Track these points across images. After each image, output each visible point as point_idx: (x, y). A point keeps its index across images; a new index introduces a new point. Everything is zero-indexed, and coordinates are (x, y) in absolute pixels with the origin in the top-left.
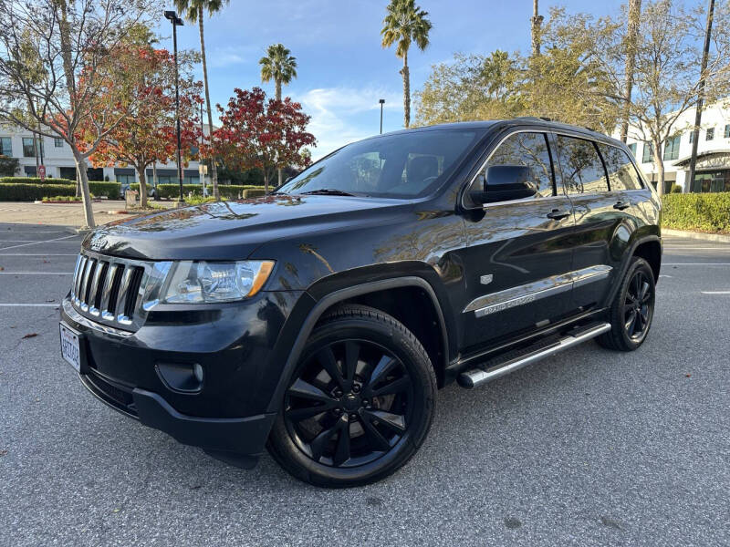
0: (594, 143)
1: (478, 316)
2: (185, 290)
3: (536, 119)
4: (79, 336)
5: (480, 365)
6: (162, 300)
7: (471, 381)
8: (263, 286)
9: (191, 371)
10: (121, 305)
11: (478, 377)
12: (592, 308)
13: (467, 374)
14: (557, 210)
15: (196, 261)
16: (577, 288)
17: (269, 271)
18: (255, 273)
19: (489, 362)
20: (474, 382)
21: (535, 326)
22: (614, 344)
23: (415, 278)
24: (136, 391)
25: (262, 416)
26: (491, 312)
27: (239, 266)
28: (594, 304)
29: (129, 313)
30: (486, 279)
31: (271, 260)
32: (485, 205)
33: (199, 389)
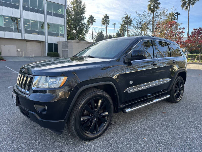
0: (167, 43)
1: (128, 93)
2: (43, 84)
3: (149, 36)
4: (16, 95)
5: (129, 107)
6: (37, 87)
7: (126, 111)
8: (64, 84)
9: (44, 107)
10: (27, 87)
11: (128, 110)
12: (164, 91)
13: (125, 109)
14: (154, 63)
15: (47, 76)
16: (160, 85)
17: (66, 79)
18: (62, 80)
19: (132, 106)
20: (127, 111)
21: (147, 95)
22: (171, 101)
23: (109, 82)
24: (30, 112)
25: (63, 120)
26: (133, 92)
27: (58, 78)
28: (165, 89)
29: (28, 90)
30: (131, 82)
31: (67, 76)
32: (132, 61)
33: (46, 112)
